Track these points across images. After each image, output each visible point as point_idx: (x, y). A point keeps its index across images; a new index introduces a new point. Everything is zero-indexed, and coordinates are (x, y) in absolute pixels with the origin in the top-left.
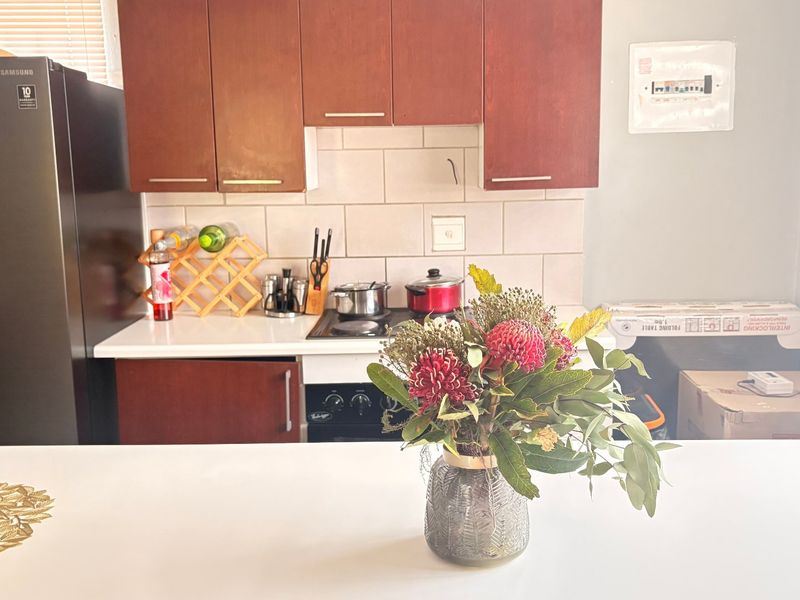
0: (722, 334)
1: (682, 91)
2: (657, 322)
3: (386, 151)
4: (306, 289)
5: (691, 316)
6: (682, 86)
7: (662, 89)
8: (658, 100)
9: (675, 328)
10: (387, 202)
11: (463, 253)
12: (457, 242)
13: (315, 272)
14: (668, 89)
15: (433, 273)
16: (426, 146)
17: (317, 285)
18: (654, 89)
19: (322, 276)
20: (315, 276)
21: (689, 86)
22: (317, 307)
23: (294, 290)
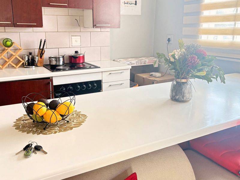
0: (143, 65)
1: (130, 4)
2: (130, 63)
3: (58, 16)
4: (38, 58)
5: (137, 61)
6: (131, 3)
7: (126, 3)
8: (125, 6)
9: (134, 64)
10: (58, 31)
11: (81, 47)
12: (78, 43)
13: (41, 53)
14: (128, 3)
15: (76, 52)
16: (69, 15)
17: (41, 57)
18: (125, 3)
19: (43, 54)
20: (41, 54)
21: (132, 3)
22: (41, 64)
23: (35, 59)
